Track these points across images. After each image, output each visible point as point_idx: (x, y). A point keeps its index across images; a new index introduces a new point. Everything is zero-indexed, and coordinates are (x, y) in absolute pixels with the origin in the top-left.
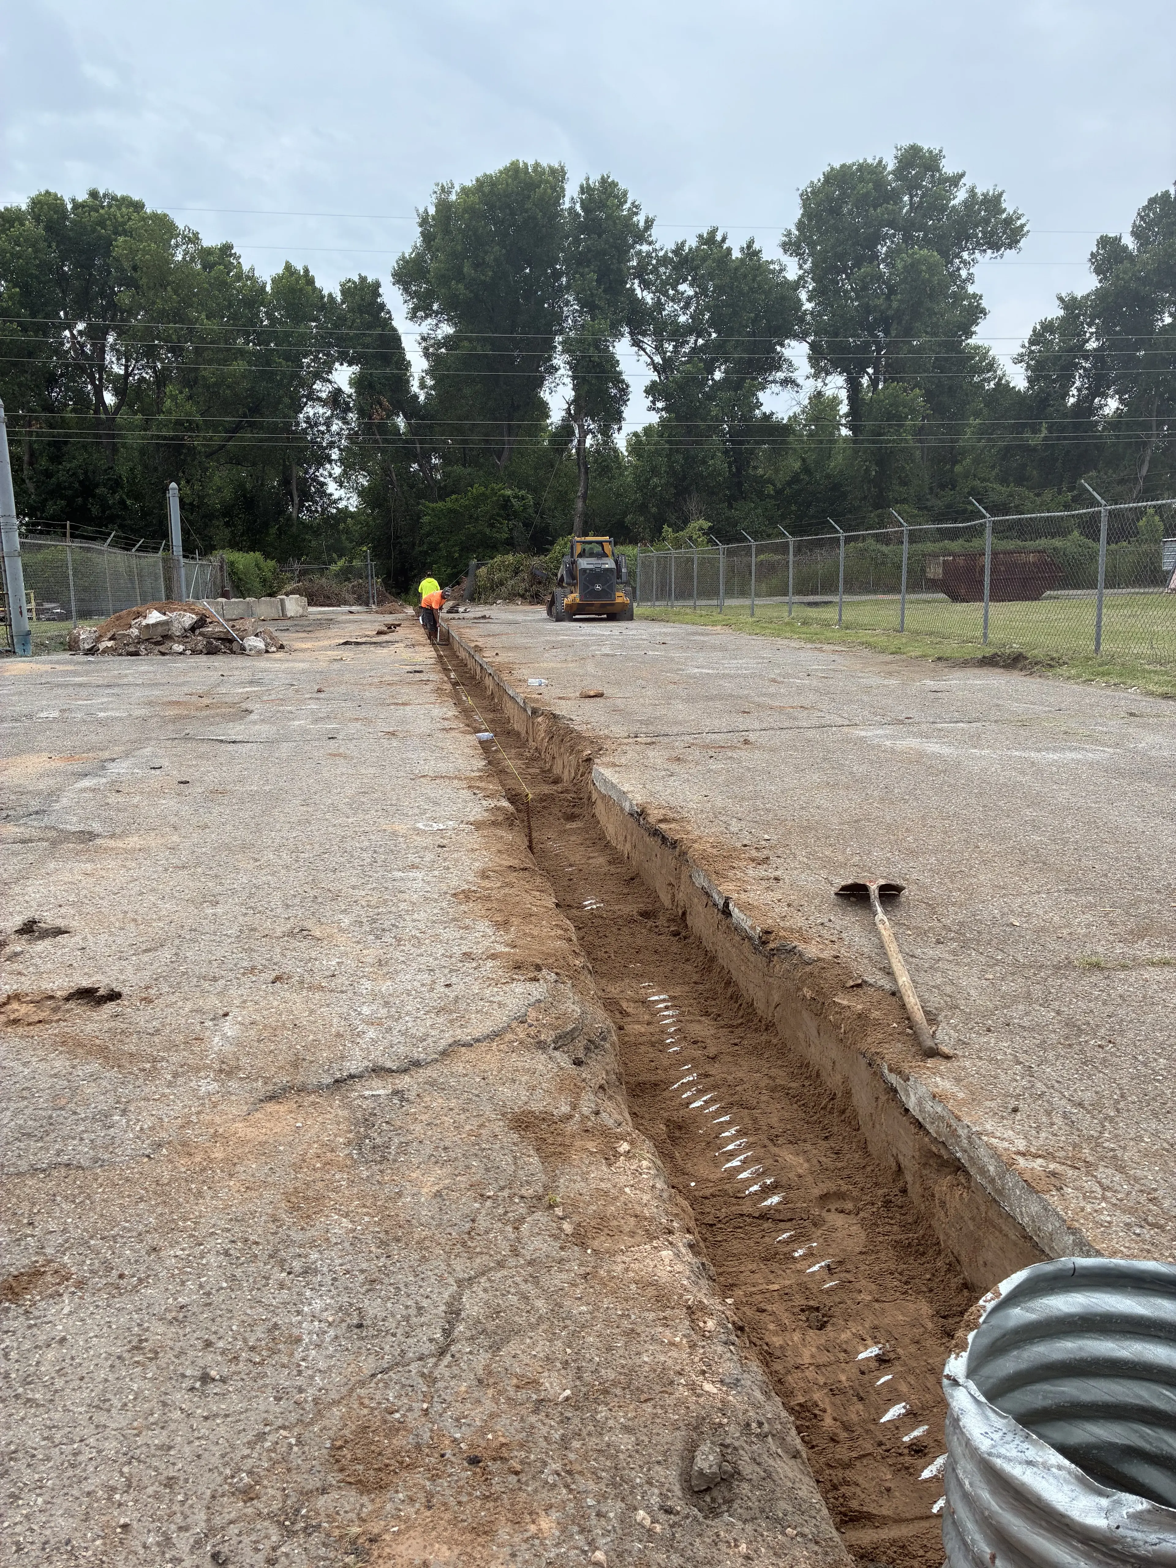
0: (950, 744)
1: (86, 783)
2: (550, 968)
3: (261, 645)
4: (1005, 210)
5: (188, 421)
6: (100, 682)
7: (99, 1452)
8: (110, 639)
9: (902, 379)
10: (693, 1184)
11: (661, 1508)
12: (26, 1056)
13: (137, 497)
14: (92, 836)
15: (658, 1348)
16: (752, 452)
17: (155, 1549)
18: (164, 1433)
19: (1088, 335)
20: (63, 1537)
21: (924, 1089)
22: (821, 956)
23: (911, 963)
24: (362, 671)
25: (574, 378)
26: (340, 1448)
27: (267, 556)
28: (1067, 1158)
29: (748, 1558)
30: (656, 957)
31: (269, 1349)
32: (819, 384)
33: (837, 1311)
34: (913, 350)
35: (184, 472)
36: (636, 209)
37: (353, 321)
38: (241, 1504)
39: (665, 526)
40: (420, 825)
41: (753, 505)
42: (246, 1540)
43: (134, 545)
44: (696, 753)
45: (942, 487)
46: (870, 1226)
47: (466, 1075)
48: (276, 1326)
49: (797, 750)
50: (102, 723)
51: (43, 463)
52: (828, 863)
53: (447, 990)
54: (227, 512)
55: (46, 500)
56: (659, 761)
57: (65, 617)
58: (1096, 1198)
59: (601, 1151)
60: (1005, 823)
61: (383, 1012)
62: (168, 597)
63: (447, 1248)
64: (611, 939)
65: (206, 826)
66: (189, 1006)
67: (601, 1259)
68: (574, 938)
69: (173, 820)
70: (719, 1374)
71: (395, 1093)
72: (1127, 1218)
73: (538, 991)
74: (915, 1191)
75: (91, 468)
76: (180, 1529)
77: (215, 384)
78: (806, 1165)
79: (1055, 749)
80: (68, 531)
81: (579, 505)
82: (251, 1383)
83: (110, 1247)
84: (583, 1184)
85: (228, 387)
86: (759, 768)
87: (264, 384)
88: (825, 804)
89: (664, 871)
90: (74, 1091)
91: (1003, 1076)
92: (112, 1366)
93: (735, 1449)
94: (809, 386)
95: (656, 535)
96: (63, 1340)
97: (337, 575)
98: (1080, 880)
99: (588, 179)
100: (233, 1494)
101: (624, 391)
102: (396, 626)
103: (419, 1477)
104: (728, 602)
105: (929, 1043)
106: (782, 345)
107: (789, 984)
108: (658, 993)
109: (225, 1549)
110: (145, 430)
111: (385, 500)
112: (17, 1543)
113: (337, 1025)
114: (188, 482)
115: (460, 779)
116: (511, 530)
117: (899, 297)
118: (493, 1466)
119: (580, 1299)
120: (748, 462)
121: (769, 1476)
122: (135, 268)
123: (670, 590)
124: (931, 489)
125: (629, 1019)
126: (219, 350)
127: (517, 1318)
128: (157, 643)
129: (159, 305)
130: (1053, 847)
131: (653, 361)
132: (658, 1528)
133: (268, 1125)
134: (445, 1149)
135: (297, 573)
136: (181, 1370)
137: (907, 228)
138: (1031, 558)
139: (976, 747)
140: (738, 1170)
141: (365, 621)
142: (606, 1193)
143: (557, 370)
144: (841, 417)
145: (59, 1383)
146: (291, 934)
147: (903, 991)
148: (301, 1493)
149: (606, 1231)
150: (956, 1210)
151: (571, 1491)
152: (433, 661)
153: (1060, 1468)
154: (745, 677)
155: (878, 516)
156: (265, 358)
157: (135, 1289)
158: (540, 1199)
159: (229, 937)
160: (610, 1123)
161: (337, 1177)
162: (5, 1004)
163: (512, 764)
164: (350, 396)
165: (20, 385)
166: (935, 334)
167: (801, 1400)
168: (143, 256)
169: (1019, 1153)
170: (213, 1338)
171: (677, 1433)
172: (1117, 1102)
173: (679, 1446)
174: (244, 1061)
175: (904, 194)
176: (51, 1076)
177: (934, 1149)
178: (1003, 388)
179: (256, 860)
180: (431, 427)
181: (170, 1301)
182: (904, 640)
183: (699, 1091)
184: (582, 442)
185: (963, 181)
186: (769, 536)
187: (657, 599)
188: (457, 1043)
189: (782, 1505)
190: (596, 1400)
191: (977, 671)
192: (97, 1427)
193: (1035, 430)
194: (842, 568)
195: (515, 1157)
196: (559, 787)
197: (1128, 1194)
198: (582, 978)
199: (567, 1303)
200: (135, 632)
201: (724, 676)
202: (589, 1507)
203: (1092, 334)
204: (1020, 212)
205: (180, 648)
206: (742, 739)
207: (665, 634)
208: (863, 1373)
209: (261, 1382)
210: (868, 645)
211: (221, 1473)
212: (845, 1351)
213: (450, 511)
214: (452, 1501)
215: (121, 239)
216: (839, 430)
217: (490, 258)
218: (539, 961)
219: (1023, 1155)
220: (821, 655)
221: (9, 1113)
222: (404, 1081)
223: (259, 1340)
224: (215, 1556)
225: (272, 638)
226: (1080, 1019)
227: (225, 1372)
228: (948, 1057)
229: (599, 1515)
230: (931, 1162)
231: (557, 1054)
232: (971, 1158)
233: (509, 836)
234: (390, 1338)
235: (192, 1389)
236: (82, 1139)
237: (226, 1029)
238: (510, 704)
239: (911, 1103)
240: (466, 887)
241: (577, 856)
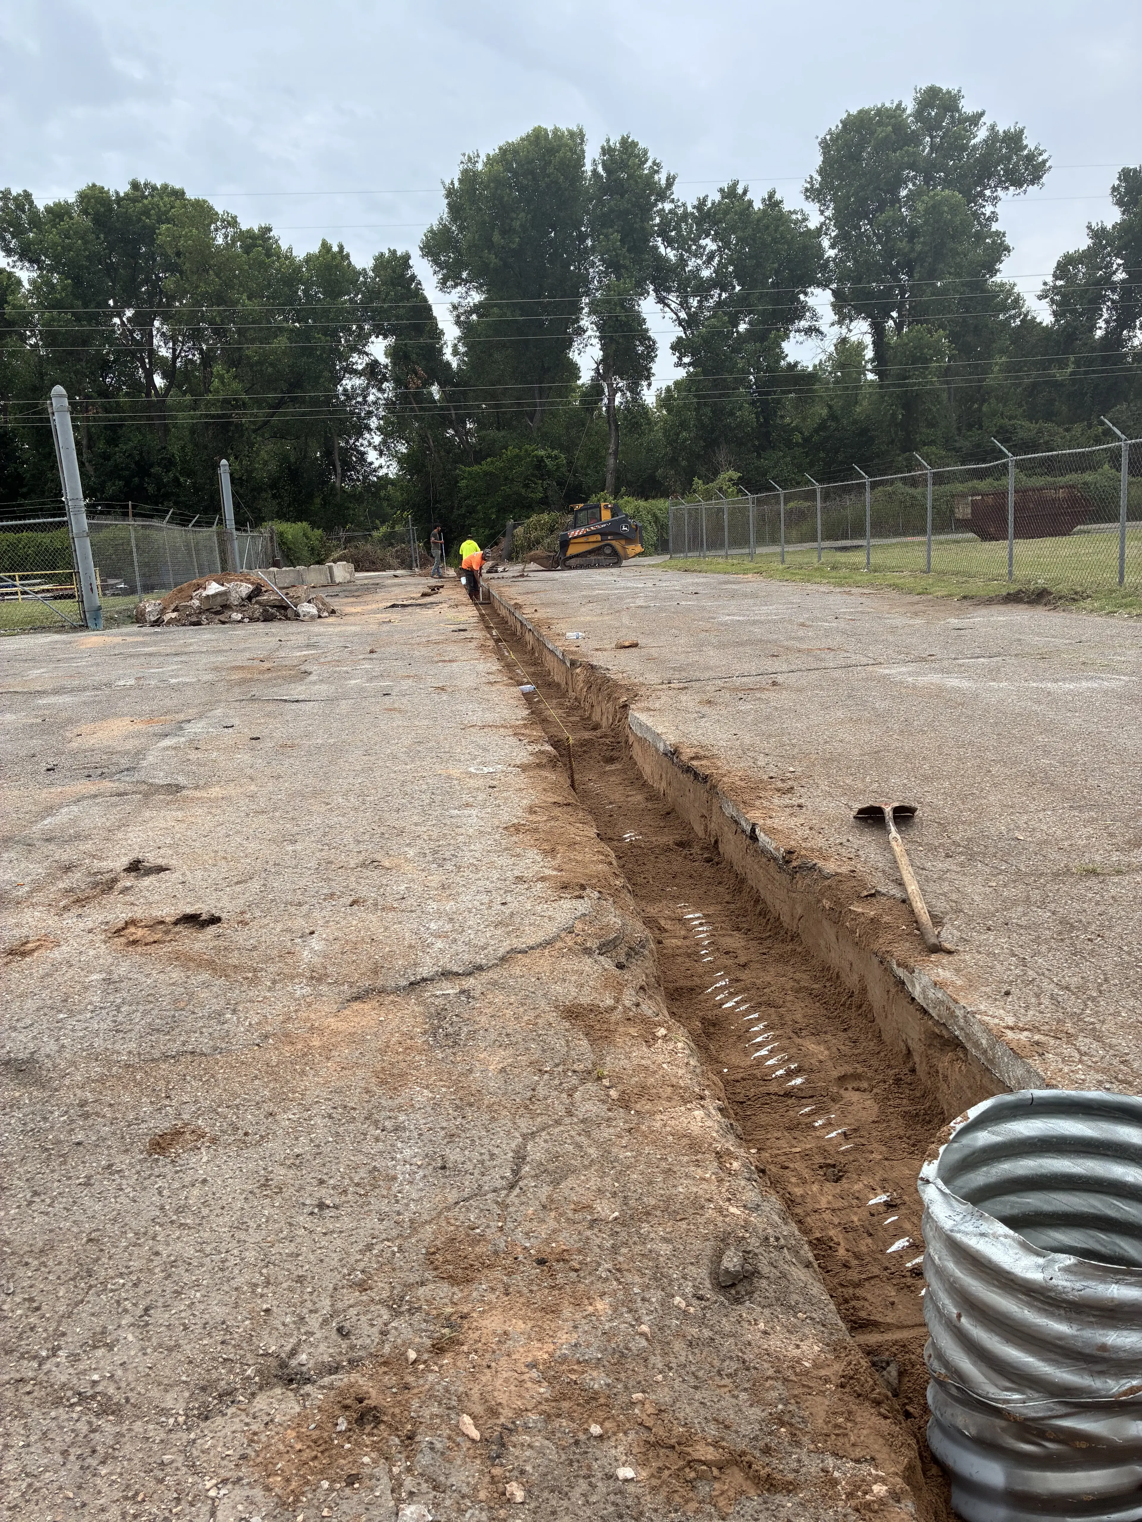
0: (969, 678)
1: (167, 742)
2: (593, 887)
3: (314, 611)
4: (1026, 146)
5: (234, 399)
6: (169, 651)
7: (242, 1259)
8: (174, 611)
9: (926, 321)
10: (726, 1070)
11: (694, 1296)
12: (147, 969)
13: (190, 474)
14: (178, 788)
15: (690, 1182)
16: (778, 401)
17: (292, 1326)
18: (293, 1244)
19: (1115, 266)
20: (219, 1319)
21: (927, 978)
22: (839, 871)
23: (921, 875)
24: (411, 632)
25: (601, 338)
26: (434, 1253)
27: (314, 525)
28: (1050, 1030)
29: (765, 1333)
30: (690, 881)
31: (371, 1185)
32: (844, 331)
33: (851, 1167)
34: (937, 292)
35: (232, 449)
36: (656, 167)
37: (387, 294)
38: (357, 1293)
39: (696, 479)
40: (472, 770)
41: (781, 454)
42: (363, 1318)
43: (190, 521)
44: (727, 695)
45: (970, 427)
46: (883, 1101)
47: (523, 976)
48: (375, 1168)
49: (822, 689)
50: (173, 688)
51: (101, 445)
52: (849, 791)
53: (503, 907)
54: (274, 484)
55: (104, 482)
56: (691, 704)
57: (131, 591)
58: (1073, 1061)
59: (641, 1035)
60: (1018, 749)
61: (448, 927)
62: (223, 569)
63: (513, 1111)
64: (649, 866)
65: (279, 777)
66: (279, 927)
67: (643, 1118)
68: (615, 863)
69: (249, 771)
70: (742, 1201)
71: (463, 992)
72: (1099, 1077)
73: (582, 906)
74: (922, 1069)
75: (145, 448)
76: (311, 1311)
77: (258, 363)
78: (826, 1052)
79: (1072, 680)
80: (130, 510)
81: (611, 461)
82: (359, 1209)
83: (234, 1113)
84: (626, 1061)
85: (271, 364)
86: (786, 707)
87: (304, 359)
88: (848, 737)
89: (696, 805)
90: (191, 995)
91: (998, 967)
92: (246, 1199)
93: (756, 1254)
94: (833, 334)
95: (687, 489)
96: (205, 1181)
97: (380, 541)
98: (1085, 798)
99: (608, 141)
100: (351, 1286)
101: (651, 348)
102: (439, 587)
103: (498, 1274)
104: (760, 550)
105: (933, 940)
106: (806, 294)
107: (810, 898)
108: (693, 912)
109: (347, 1325)
110: (195, 410)
111: (424, 466)
112: (184, 1324)
113: (409, 938)
114: (236, 458)
115: (506, 727)
116: (545, 490)
117: (922, 239)
118: (557, 1266)
119: (625, 1147)
120: (775, 412)
121: (785, 1277)
122: (178, 254)
123: (702, 541)
124: (959, 429)
125: (667, 934)
126: (261, 329)
127: (573, 1161)
128: (217, 613)
129: (203, 288)
130: (1061, 769)
131: (678, 317)
132: (692, 1310)
133: (356, 1019)
134: (507, 1035)
135: (343, 540)
136: (301, 1200)
137: (927, 171)
138: (1061, 494)
139: (994, 680)
140: (766, 1058)
141: (409, 584)
142: (646, 1068)
143: (585, 331)
144: (867, 362)
145: (205, 1211)
146: (363, 865)
147: (912, 898)
148: (405, 1286)
149: (647, 1096)
150: (957, 1081)
151: (620, 1283)
152: (475, 619)
153: (1006, 1236)
154: (775, 622)
155: (906, 459)
156: (305, 334)
157: (258, 1143)
158: (589, 1073)
159: (310, 869)
160: (649, 1013)
161: (417, 1058)
162: (123, 929)
163: (553, 713)
164: (386, 367)
165: (76, 372)
166: (958, 275)
167: (818, 1235)
168: (186, 241)
169: (1008, 1027)
170: (325, 1177)
171: (707, 1243)
172: (1101, 985)
173: (709, 1252)
174: (330, 969)
175: (924, 135)
176: (171, 985)
177: (937, 1031)
178: (1030, 325)
179: (328, 804)
180: (464, 393)
181: (288, 1151)
182: (931, 581)
183: (730, 993)
184: (612, 400)
185: (983, 119)
186: (798, 483)
187: (690, 550)
188: (514, 951)
189: (795, 1297)
190: (639, 1220)
191: (1002, 608)
192: (239, 1242)
193: (1063, 364)
194: (868, 513)
195: (567, 1041)
196: (598, 733)
197: (1103, 1058)
198: (623, 896)
199: (615, 1150)
200: (196, 603)
201: (755, 623)
202: (636, 1294)
203: (1119, 265)
204: (1041, 148)
205: (239, 616)
206: (770, 681)
207: (697, 584)
208: (873, 1215)
209: (366, 1209)
210: (895, 587)
211: (340, 1273)
212: (857, 1198)
213: (486, 473)
214: (525, 1290)
215: (164, 227)
216: (865, 375)
217: (516, 224)
218: (583, 882)
219: (1012, 1029)
220: (849, 599)
221: (139, 1014)
222: (469, 982)
223: (362, 1178)
224: (340, 1330)
225: (324, 604)
226: (1073, 917)
227: (337, 1201)
228: (950, 952)
229: (643, 1299)
230: (935, 1043)
231: (601, 958)
232: (967, 1034)
233: (552, 776)
234: (468, 1176)
235: (312, 1213)
236: (201, 1033)
237: (313, 945)
238: (549, 657)
239: (917, 993)
240: (516, 821)
241: (617, 795)
